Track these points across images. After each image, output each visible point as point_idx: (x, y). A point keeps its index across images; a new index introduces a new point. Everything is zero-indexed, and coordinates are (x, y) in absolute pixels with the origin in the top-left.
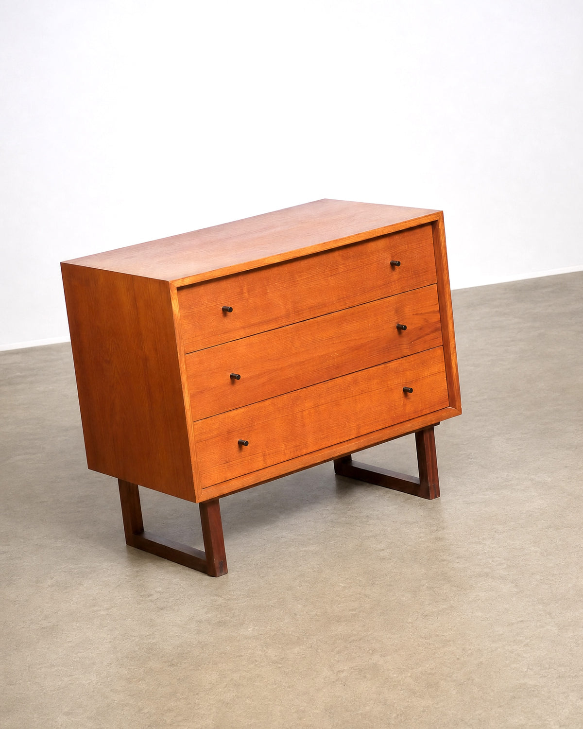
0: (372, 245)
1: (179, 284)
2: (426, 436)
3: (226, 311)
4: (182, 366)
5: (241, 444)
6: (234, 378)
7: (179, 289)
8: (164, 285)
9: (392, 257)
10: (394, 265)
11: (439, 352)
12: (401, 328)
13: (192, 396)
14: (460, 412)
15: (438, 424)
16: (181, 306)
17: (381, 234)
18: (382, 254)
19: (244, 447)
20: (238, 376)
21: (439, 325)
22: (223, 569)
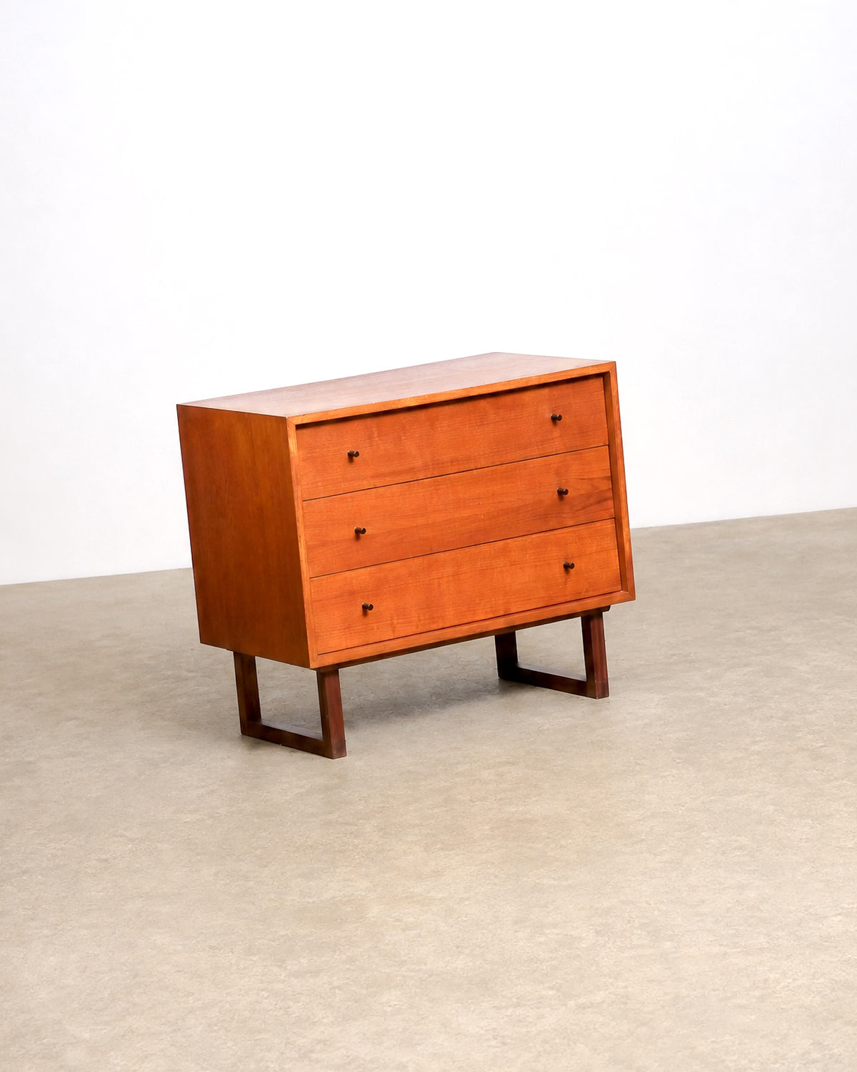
0: (527, 396)
1: (299, 422)
2: (593, 624)
3: (352, 456)
4: (299, 513)
5: (366, 608)
6: (359, 532)
7: (299, 427)
8: (282, 421)
9: (553, 411)
10: (555, 419)
11: (610, 525)
12: (562, 493)
13: (309, 548)
14: (632, 597)
15: (607, 608)
16: (299, 447)
17: (537, 383)
18: (542, 405)
19: (369, 612)
20: (364, 531)
21: (610, 494)
22: (342, 751)
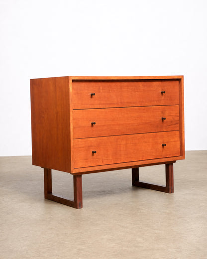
0: (155, 83)
1: (73, 79)
2: (170, 166)
3: (92, 95)
4: (71, 114)
5: (94, 152)
6: (93, 124)
7: (73, 81)
8: (67, 78)
9: (162, 90)
10: (163, 93)
11: (178, 133)
12: (163, 119)
13: (74, 128)
14: (184, 158)
15: (175, 162)
16: (73, 88)
19: (95, 154)
20: (95, 123)
21: (179, 122)
22: (81, 206)
